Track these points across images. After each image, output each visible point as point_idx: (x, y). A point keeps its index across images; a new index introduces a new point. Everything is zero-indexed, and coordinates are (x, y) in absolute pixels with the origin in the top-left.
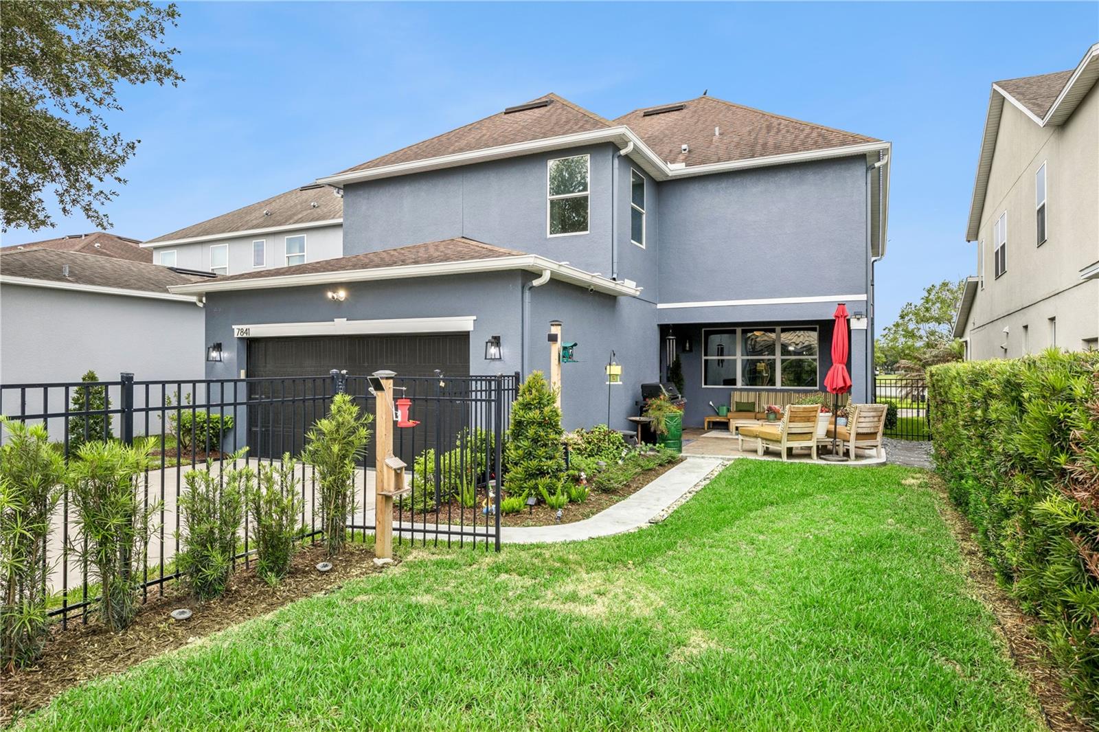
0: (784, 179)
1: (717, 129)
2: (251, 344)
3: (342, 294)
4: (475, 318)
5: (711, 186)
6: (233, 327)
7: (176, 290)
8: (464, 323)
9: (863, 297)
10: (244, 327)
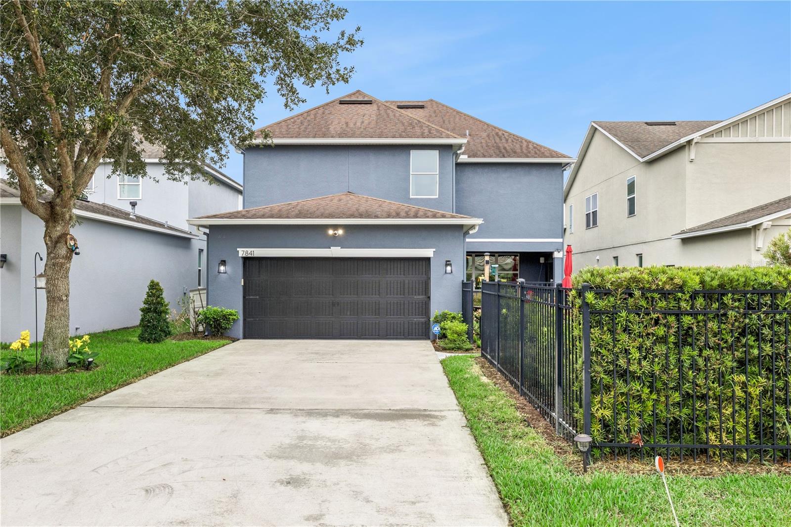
0: (520, 171)
1: (467, 131)
2: (247, 261)
3: (340, 232)
4: (434, 250)
5: (479, 170)
6: (238, 249)
7: (194, 222)
8: (428, 253)
9: (561, 240)
10: (249, 250)
